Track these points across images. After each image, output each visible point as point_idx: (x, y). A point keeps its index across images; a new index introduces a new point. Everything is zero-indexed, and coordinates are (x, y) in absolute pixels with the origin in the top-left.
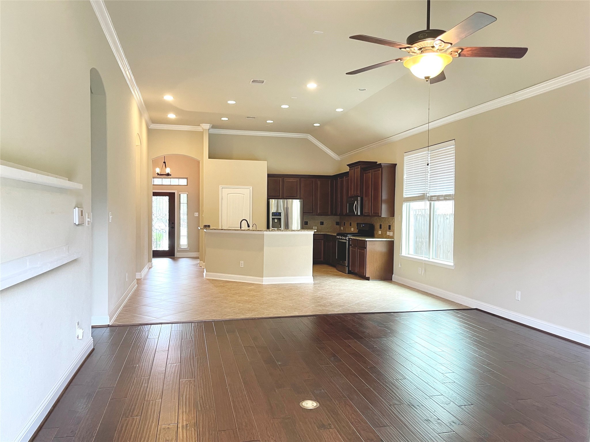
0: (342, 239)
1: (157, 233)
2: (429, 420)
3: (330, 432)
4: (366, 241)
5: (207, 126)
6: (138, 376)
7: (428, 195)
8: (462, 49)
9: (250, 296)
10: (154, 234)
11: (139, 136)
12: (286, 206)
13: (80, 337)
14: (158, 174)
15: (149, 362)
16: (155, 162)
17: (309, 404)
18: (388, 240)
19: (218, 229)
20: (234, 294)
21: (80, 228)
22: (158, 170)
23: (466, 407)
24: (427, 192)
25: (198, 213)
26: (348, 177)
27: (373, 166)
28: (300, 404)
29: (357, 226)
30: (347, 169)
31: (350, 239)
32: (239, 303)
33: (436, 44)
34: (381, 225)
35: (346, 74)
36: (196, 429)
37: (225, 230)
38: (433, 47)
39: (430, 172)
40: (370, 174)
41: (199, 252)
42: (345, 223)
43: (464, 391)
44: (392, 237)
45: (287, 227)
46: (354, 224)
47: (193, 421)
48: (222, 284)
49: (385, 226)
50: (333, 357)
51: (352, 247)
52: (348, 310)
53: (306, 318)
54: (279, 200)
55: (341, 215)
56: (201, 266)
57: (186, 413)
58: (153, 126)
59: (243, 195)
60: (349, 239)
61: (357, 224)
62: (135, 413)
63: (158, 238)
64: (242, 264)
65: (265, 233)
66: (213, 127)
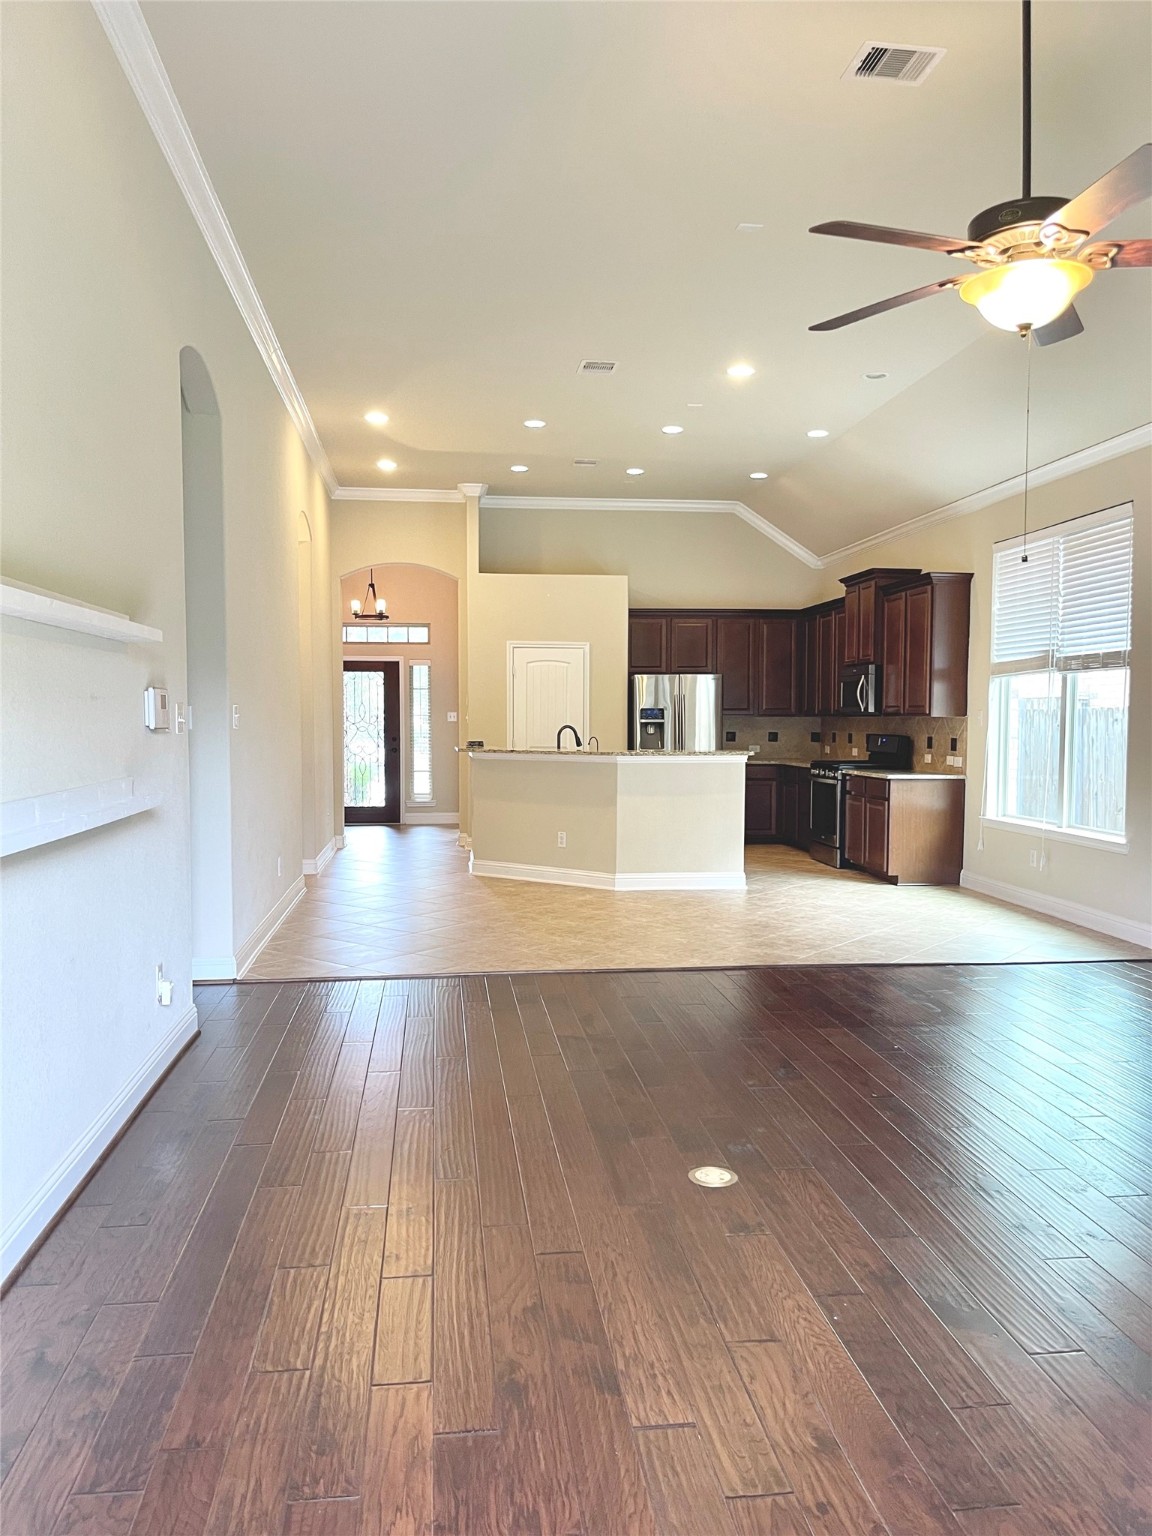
0: (824, 777)
1: (358, 765)
2: (1024, 1227)
3: (759, 1242)
4: (889, 780)
5: (474, 489)
6: (300, 1097)
7: (1057, 655)
8: (1120, 247)
9: (580, 918)
10: (349, 769)
11: (307, 517)
12: (676, 692)
13: (166, 1001)
14: (357, 615)
15: (327, 1064)
16: (347, 586)
17: (713, 1177)
18: (949, 777)
19: (502, 751)
20: (540, 913)
21: (159, 738)
22: (356, 606)
23: (1129, 1199)
24: (1055, 648)
25: (455, 714)
26: (844, 612)
27: (912, 580)
28: (690, 1175)
29: (868, 743)
30: (840, 591)
31: (848, 778)
32: (553, 934)
33: (1047, 237)
34: (930, 740)
35: (811, 329)
36: (431, 1220)
37: (519, 752)
38: (1039, 244)
39: (1062, 593)
40: (902, 602)
41: (458, 811)
42: (834, 735)
43: (1128, 1161)
44: (962, 771)
45: (679, 744)
46: (860, 738)
47: (425, 1203)
48: (513, 889)
49: (941, 741)
50: (784, 1067)
51: (855, 798)
52: (834, 957)
53: (720, 973)
54: (660, 676)
55: (824, 713)
56: (463, 846)
57: (408, 1183)
58: (341, 493)
59: (566, 665)
60: (844, 775)
61: (868, 736)
62: (290, 1178)
63: (359, 775)
64: (562, 839)
65: (620, 759)
66: (491, 491)
